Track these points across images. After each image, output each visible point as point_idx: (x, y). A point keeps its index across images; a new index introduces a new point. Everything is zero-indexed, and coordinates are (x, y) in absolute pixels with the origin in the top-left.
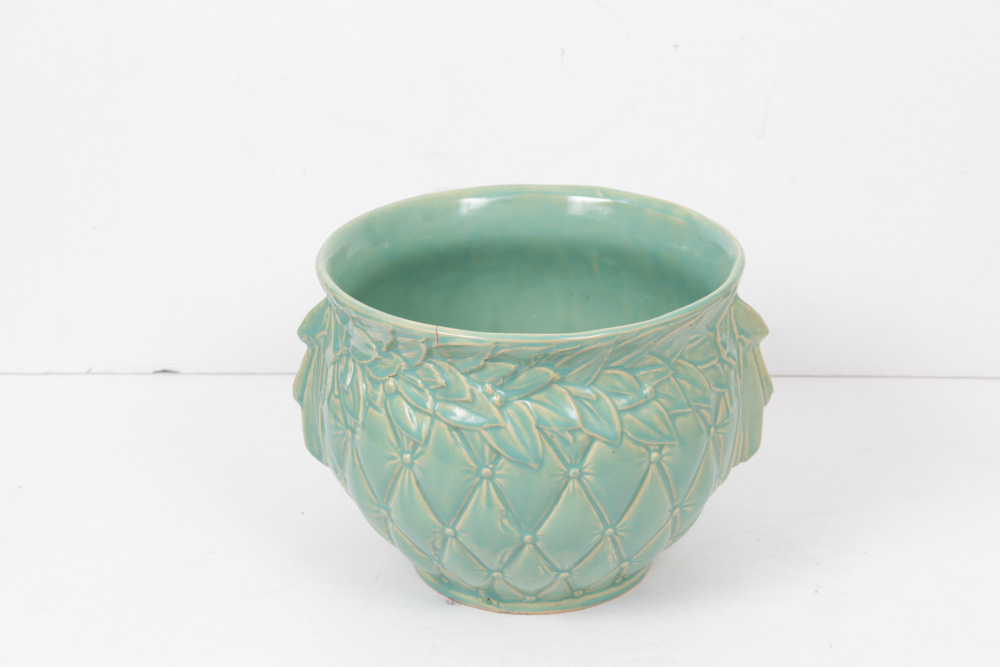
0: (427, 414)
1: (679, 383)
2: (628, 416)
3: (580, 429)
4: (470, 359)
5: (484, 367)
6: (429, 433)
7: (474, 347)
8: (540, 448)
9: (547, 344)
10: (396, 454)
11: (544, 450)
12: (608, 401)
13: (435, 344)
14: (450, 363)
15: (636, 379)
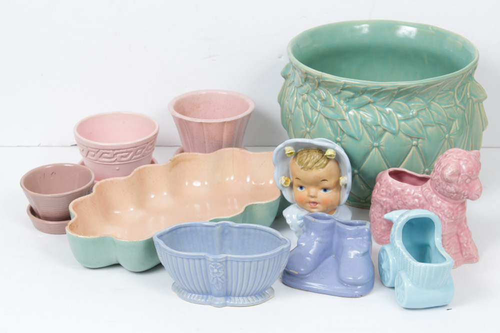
0: (317, 111)
1: (430, 112)
2: (403, 123)
3: (379, 125)
4: (335, 88)
5: (340, 93)
6: (317, 119)
7: (336, 83)
8: (361, 132)
9: (366, 85)
10: (304, 127)
11: (363, 133)
12: (394, 115)
13: (321, 80)
14: (328, 90)
15: (409, 107)
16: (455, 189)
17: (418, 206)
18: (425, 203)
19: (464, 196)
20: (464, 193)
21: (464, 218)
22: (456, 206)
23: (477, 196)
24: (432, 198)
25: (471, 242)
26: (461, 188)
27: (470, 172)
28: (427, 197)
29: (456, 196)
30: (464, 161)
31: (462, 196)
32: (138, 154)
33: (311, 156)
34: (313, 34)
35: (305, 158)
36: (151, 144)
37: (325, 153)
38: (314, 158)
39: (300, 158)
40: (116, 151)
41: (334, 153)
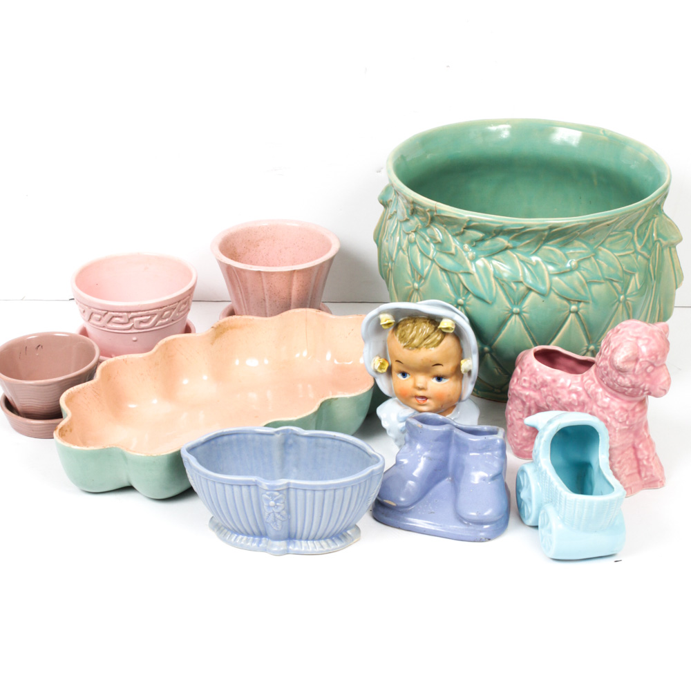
0: (429, 258)
1: (598, 263)
2: (556, 278)
3: (521, 282)
4: (455, 226)
5: (463, 233)
6: (429, 271)
7: (457, 219)
8: (494, 291)
9: (501, 223)
10: (410, 282)
11: (497, 292)
12: (544, 267)
13: (435, 214)
14: (445, 228)
15: (565, 254)
16: (631, 382)
17: (576, 404)
18: (587, 400)
19: (644, 391)
20: (644, 387)
21: (644, 423)
22: (633, 405)
23: (663, 392)
24: (596, 393)
25: (653, 459)
26: (640, 380)
27: (653, 357)
28: (589, 392)
29: (632, 391)
30: (644, 339)
31: (641, 391)
32: (165, 318)
33: (418, 329)
34: (426, 140)
35: (409, 331)
36: (185, 303)
37: (439, 324)
38: (422, 332)
39: (403, 331)
40: (132, 314)
41: (453, 325)
